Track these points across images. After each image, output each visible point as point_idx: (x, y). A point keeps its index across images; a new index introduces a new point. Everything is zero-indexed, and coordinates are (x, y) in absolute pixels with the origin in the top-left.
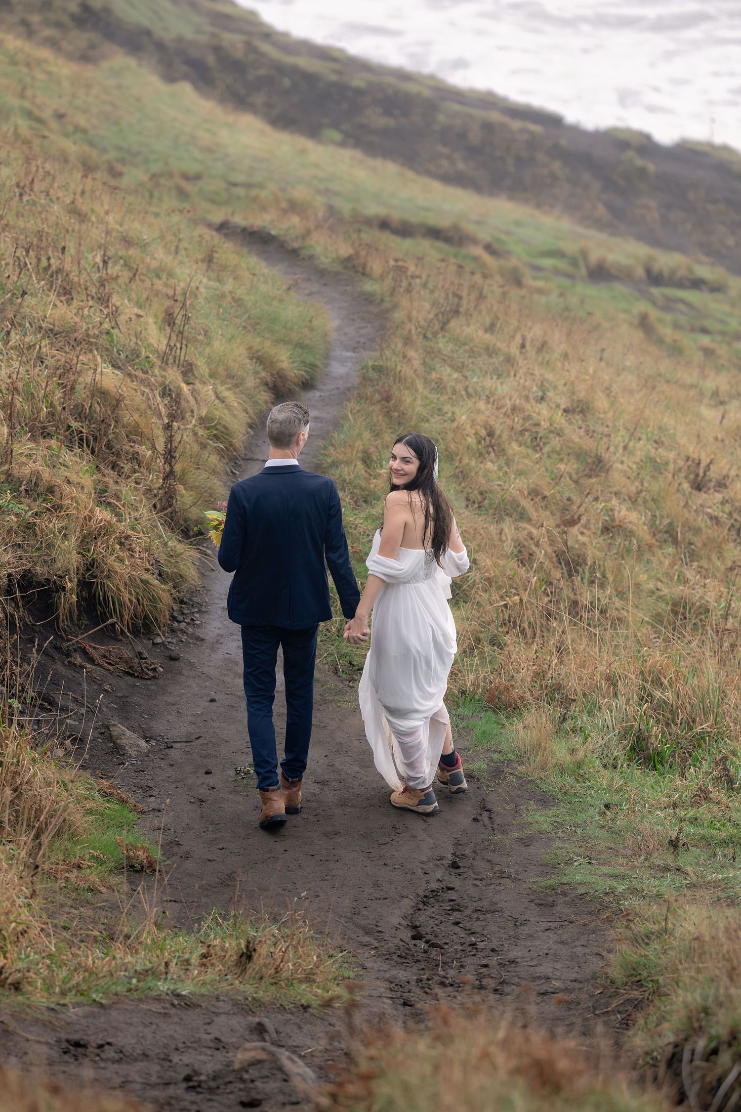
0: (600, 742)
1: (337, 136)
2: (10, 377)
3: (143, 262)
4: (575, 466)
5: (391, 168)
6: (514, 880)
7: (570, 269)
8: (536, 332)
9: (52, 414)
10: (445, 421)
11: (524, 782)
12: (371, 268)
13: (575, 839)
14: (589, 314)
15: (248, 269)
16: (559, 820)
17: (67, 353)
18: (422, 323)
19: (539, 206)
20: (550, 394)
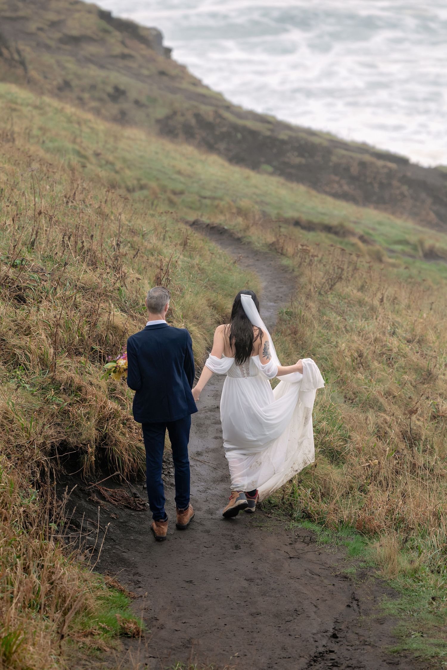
0: (430, 556)
1: (270, 169)
2: (55, 317)
3: (142, 245)
4: (414, 377)
5: (302, 188)
6: (373, 646)
7: (412, 252)
8: (390, 291)
9: (81, 341)
10: (332, 347)
11: (380, 582)
12: (287, 250)
13: (412, 620)
14: (424, 280)
15: (209, 250)
16: (402, 607)
17: (92, 302)
18: (318, 285)
19: (393, 213)
20: (399, 331)
